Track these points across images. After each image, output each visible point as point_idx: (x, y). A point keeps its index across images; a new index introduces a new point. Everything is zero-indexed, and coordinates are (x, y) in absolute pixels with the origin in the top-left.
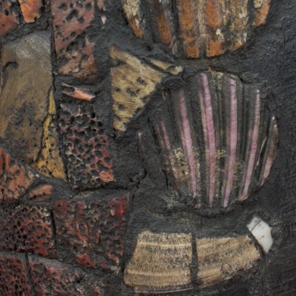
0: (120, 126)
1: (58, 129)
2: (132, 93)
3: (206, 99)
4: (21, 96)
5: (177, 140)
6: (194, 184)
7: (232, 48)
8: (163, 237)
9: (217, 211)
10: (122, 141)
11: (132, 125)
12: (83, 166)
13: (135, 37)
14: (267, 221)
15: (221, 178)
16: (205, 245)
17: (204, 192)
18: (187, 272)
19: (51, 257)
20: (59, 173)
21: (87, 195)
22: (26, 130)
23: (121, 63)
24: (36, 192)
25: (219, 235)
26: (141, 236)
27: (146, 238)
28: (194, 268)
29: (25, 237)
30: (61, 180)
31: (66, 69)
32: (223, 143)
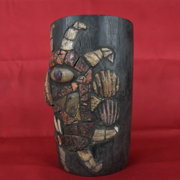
0: (92, 110)
2: (95, 104)
4: (72, 104)
10: (92, 113)
12: (85, 118)
14: (118, 127)
19: (77, 135)
22: (73, 111)
24: (74, 123)
28: (105, 136)
29: (71, 131)
30: (80, 120)
32: (111, 113)
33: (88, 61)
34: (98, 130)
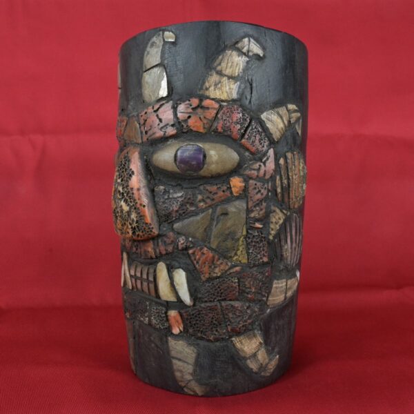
0: (271, 238)
1: (246, 241)
2: (276, 223)
4: (228, 228)
5: (286, 241)
6: (289, 258)
10: (271, 243)
11: (274, 237)
12: (256, 256)
13: (279, 201)
14: (299, 270)
16: (289, 283)
20: (245, 261)
21: (255, 269)
22: (229, 243)
23: (274, 211)
24: (231, 271)
26: (274, 283)
27: (276, 283)
28: (286, 293)
29: (221, 293)
30: (245, 263)
31: (252, 215)
32: (296, 241)
33: (267, 128)
34: (278, 280)
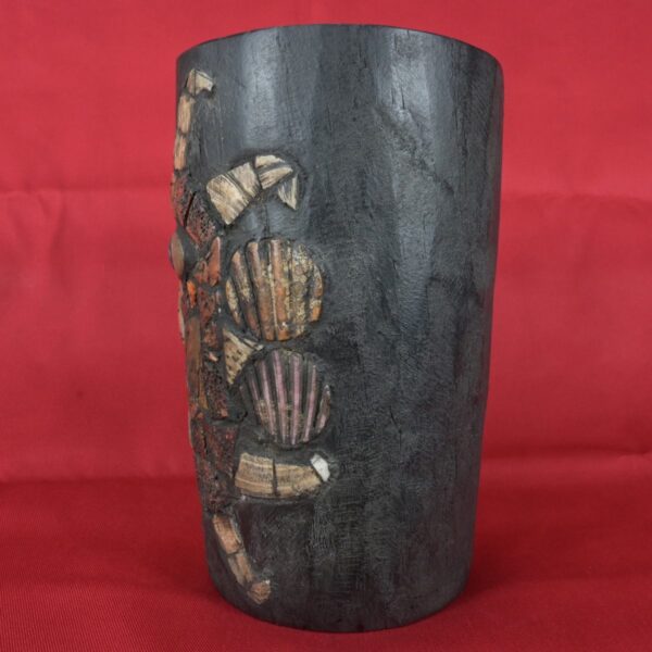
1: (204, 378)
3: (278, 369)
5: (261, 394)
6: (272, 426)
7: (294, 336)
8: (255, 458)
9: (288, 446)
11: (237, 381)
13: (236, 324)
15: (289, 424)
16: (280, 468)
17: (279, 432)
18: (270, 485)
20: (205, 406)
21: (216, 423)
23: (229, 340)
25: (290, 463)
26: (243, 455)
27: (245, 457)
31: (206, 340)
